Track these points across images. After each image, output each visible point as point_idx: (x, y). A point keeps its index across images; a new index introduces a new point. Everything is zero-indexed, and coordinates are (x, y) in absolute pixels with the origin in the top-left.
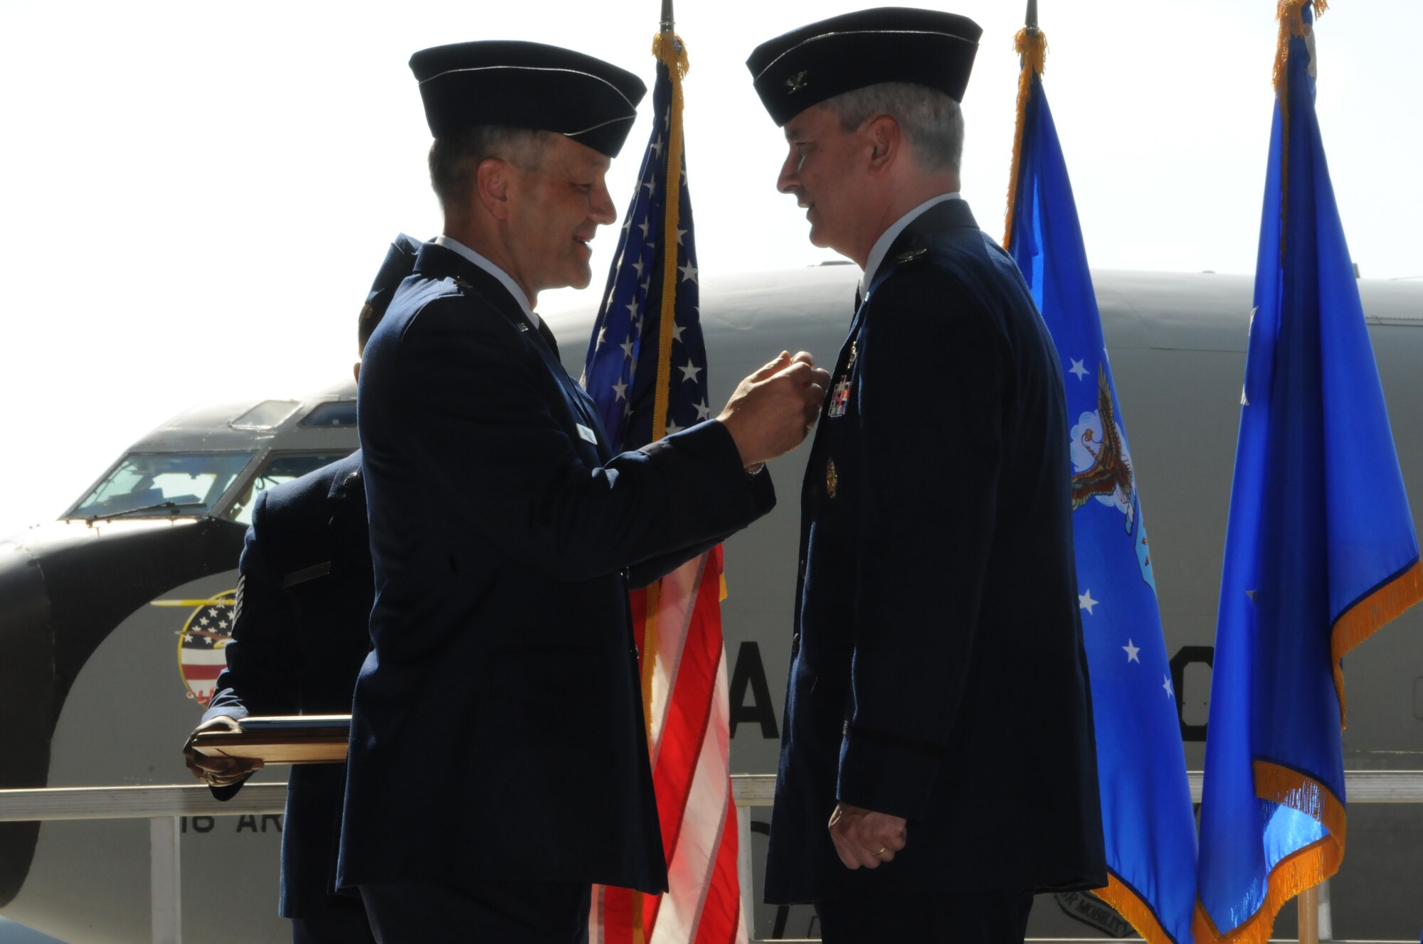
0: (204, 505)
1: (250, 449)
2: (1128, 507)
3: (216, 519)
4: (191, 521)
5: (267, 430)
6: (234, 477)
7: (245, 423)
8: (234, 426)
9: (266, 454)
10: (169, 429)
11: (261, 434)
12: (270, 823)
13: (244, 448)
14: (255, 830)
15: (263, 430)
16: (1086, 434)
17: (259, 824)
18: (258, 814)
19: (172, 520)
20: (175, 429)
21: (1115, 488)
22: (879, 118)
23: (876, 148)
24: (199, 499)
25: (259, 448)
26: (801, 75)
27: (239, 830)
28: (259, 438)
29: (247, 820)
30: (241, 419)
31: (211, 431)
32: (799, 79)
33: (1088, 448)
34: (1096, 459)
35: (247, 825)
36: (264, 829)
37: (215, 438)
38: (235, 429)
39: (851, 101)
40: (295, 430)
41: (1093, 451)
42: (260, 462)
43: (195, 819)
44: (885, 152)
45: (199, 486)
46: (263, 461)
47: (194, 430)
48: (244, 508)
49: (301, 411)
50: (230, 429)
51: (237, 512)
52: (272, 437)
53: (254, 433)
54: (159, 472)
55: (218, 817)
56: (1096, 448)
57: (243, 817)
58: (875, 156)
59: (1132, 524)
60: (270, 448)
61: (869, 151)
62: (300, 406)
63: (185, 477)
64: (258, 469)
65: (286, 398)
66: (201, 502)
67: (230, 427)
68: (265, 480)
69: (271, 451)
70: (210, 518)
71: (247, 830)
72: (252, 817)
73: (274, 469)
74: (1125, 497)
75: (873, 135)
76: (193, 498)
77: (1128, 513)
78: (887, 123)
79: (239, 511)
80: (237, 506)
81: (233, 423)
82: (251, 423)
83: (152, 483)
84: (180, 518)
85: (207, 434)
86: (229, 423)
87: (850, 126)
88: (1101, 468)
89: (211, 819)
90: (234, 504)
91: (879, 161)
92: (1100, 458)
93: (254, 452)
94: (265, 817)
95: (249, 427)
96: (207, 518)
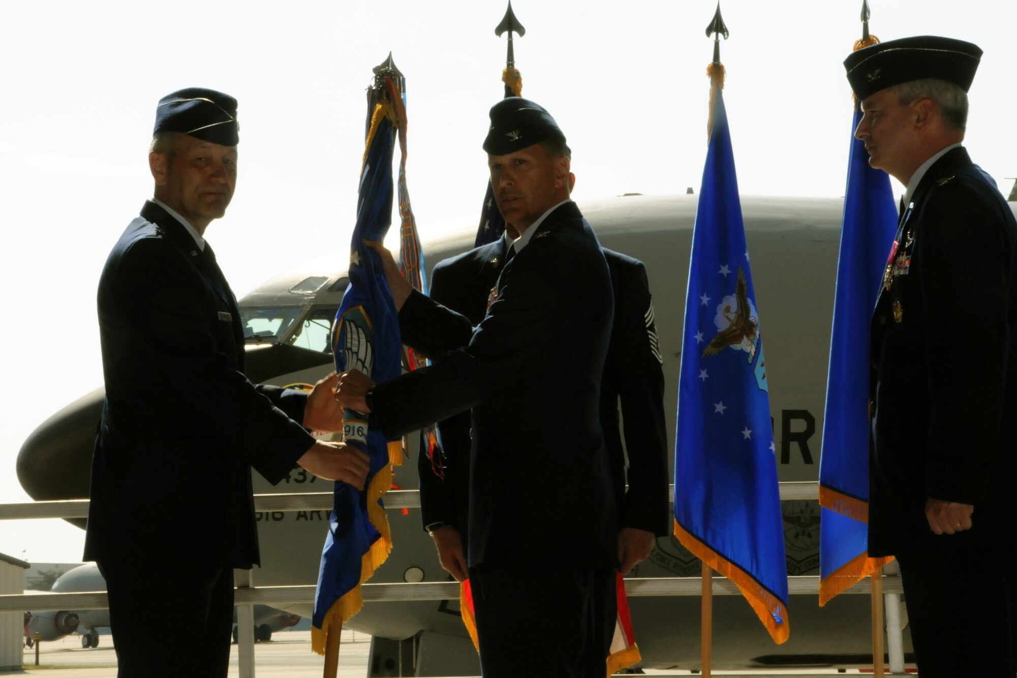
0: (275, 337)
1: (301, 304)
2: (752, 347)
3: (283, 344)
4: (269, 345)
5: (310, 294)
6: (293, 320)
7: (298, 290)
8: (292, 291)
9: (310, 307)
10: (255, 294)
11: (307, 296)
12: (315, 515)
13: (298, 304)
14: (306, 519)
15: (308, 293)
16: (726, 309)
17: (309, 516)
18: (308, 509)
19: (257, 344)
20: (259, 294)
21: (743, 338)
22: (924, 99)
23: (919, 117)
24: (273, 333)
25: (306, 304)
26: (877, 71)
27: (298, 519)
28: (306, 298)
29: (302, 514)
30: (297, 287)
31: (279, 294)
32: (875, 74)
33: (727, 317)
34: (732, 323)
35: (302, 516)
36: (312, 519)
37: (281, 299)
38: (293, 293)
39: (905, 89)
40: (326, 294)
41: (730, 319)
42: (306, 312)
43: (273, 513)
44: (925, 119)
45: (273, 326)
46: (309, 311)
47: (271, 294)
48: (298, 338)
49: (329, 283)
50: (289, 294)
51: (294, 340)
52: (313, 297)
53: (303, 295)
54: (251, 318)
55: (287, 512)
56: (733, 316)
57: (300, 512)
58: (918, 121)
59: (754, 357)
60: (312, 304)
61: (915, 118)
62: (329, 280)
63: (266, 321)
64: (305, 316)
65: (320, 275)
66: (274, 334)
67: (290, 292)
68: (310, 322)
69: (313, 305)
70: (279, 343)
71: (302, 519)
72: (305, 512)
73: (315, 315)
74: (750, 342)
75: (918, 108)
76: (269, 332)
77: (750, 352)
78: (928, 102)
79: (295, 339)
80: (294, 337)
81: (292, 289)
82: (301, 290)
83: (247, 324)
84: (263, 344)
85: (277, 296)
86: (289, 290)
87: (904, 102)
88: (734, 328)
89: (282, 513)
90: (292, 336)
91: (920, 124)
92: (734, 322)
93: (303, 306)
94: (312, 512)
95: (300, 292)
96: (277, 343)
